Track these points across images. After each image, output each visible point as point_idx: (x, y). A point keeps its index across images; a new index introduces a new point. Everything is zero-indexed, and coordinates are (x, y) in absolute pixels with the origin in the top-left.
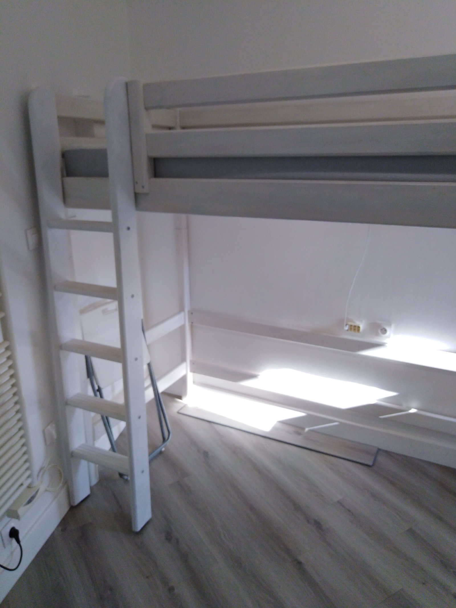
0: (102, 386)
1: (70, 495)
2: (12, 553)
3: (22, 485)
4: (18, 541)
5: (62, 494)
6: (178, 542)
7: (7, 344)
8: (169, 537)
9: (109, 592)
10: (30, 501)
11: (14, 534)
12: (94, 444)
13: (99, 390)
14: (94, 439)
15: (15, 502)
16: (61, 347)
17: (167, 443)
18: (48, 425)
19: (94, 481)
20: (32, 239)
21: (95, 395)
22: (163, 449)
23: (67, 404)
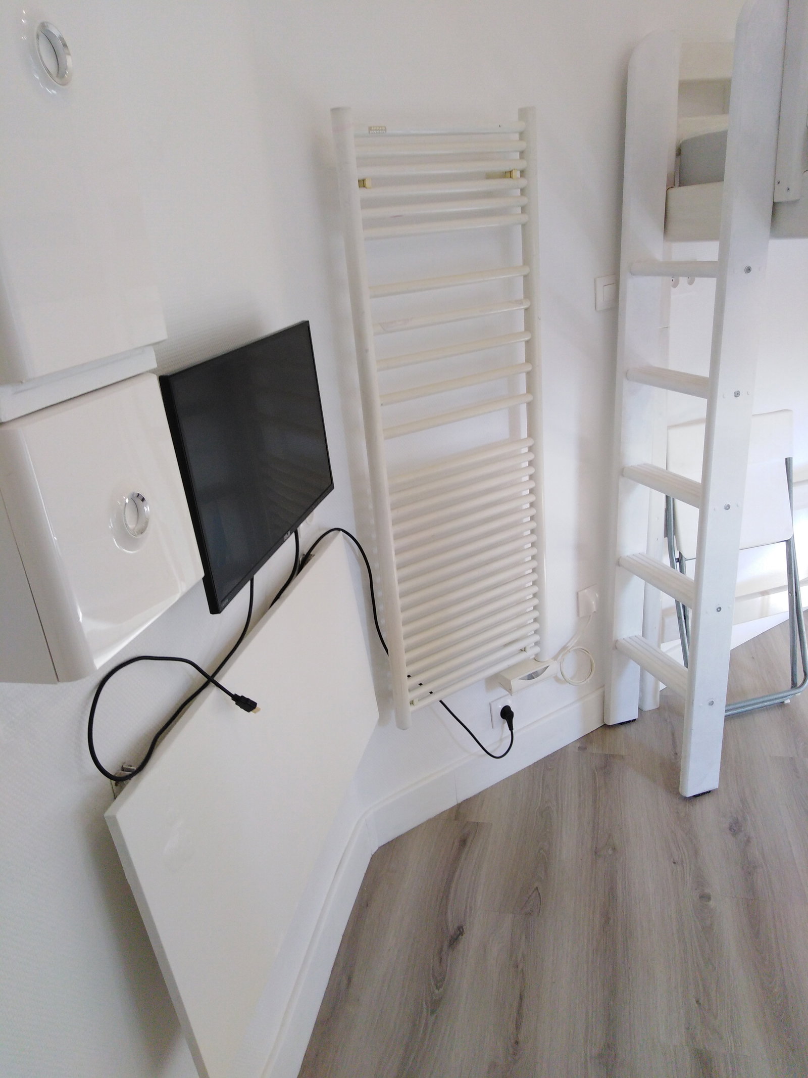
0: (685, 555)
1: (604, 705)
2: (501, 740)
3: (523, 650)
4: (511, 728)
5: (593, 698)
6: (748, 841)
7: (530, 442)
8: (735, 828)
9: (610, 852)
10: (531, 677)
11: (507, 714)
12: (659, 646)
13: (679, 560)
14: (662, 639)
15: (510, 668)
16: (622, 472)
17: (799, 693)
18: (585, 589)
19: (651, 704)
20: (604, 294)
21: (673, 566)
22: (787, 701)
23: (618, 564)
